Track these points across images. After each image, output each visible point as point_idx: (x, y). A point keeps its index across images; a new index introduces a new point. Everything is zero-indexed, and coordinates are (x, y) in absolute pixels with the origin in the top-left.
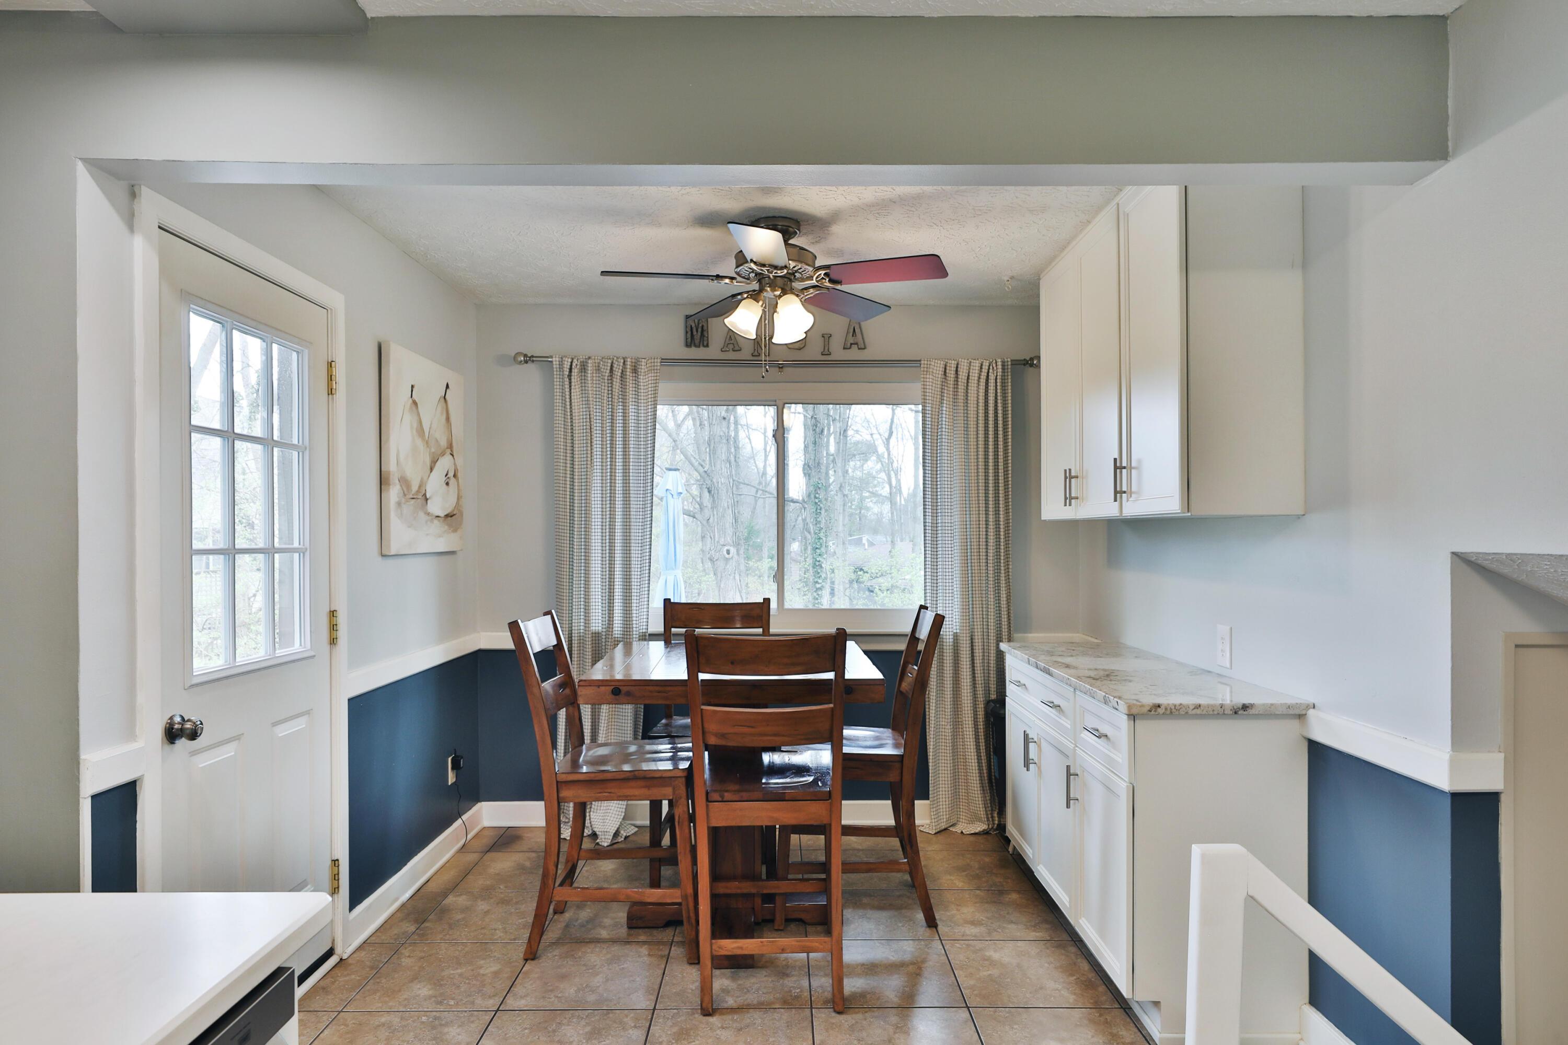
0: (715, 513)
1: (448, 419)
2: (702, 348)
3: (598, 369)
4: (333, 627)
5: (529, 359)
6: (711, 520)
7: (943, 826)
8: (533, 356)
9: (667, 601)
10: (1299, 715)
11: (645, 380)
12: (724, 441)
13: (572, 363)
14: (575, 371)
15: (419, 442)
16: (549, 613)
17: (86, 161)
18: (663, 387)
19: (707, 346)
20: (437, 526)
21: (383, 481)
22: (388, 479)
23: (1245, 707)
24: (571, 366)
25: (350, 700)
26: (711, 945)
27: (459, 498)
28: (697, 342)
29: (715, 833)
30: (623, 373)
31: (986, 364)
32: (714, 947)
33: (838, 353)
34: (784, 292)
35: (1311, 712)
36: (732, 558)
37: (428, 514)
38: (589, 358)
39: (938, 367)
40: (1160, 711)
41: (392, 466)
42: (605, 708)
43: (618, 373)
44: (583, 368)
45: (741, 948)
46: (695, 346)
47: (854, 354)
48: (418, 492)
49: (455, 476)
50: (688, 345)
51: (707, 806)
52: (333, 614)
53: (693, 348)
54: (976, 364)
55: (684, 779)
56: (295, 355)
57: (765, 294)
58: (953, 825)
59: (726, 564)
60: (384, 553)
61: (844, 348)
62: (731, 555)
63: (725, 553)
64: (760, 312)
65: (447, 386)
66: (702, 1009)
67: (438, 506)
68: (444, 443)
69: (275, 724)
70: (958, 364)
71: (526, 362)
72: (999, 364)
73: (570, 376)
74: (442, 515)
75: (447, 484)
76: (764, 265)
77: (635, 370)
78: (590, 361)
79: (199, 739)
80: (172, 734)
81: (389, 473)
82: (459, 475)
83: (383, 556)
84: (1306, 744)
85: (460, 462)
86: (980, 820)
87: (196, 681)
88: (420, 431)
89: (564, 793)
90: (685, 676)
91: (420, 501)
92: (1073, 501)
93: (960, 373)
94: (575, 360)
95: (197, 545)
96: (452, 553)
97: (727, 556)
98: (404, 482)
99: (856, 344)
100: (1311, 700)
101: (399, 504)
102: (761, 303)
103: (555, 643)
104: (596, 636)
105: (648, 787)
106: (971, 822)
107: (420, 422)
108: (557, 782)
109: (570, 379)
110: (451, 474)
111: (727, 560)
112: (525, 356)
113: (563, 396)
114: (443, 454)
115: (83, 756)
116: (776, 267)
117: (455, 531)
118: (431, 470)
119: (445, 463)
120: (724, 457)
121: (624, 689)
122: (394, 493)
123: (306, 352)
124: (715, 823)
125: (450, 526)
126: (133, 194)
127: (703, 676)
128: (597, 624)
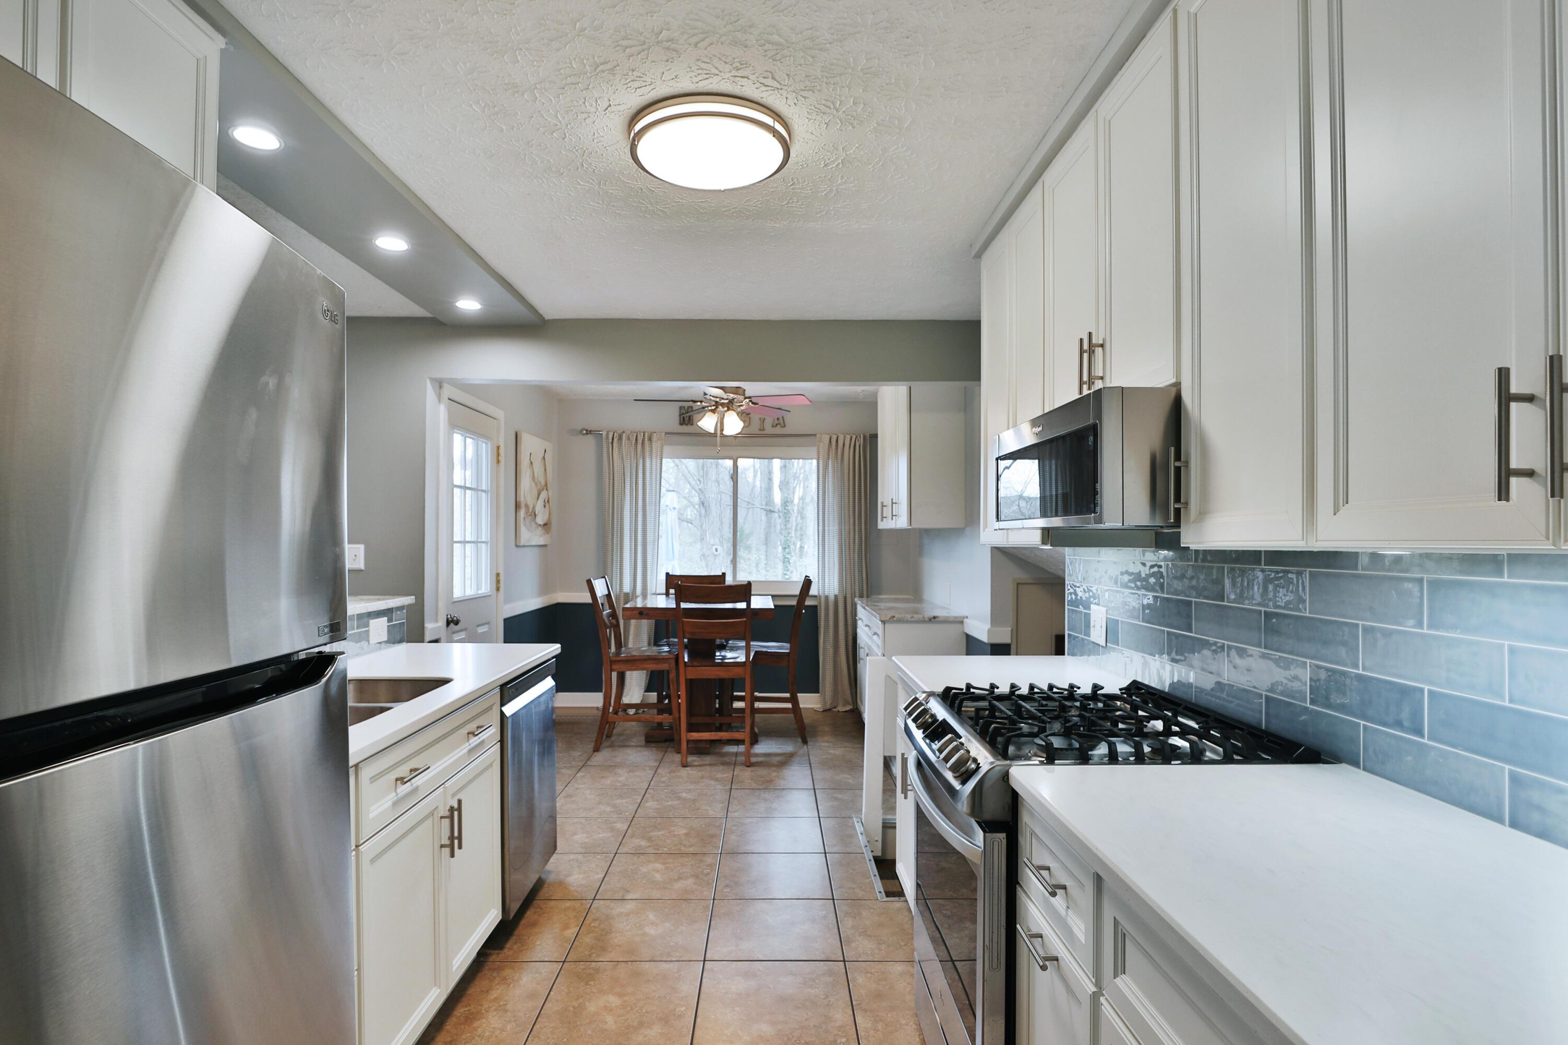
0: (707, 520)
1: (545, 470)
2: (689, 426)
3: (629, 439)
4: (498, 582)
5: (589, 432)
6: (704, 526)
7: (828, 707)
8: (591, 431)
9: (667, 574)
10: (960, 621)
11: (656, 445)
12: (714, 466)
13: (614, 435)
14: (615, 440)
15: (533, 484)
16: (604, 577)
17: (430, 378)
18: (667, 449)
19: (692, 424)
20: (540, 531)
21: (517, 506)
22: (520, 505)
23: (934, 618)
24: (613, 437)
25: (505, 620)
26: (687, 735)
27: (550, 514)
28: (686, 422)
29: (691, 683)
30: (643, 441)
31: (854, 437)
32: (688, 736)
33: (769, 430)
34: (729, 409)
35: (965, 620)
36: (719, 555)
37: (536, 524)
38: (624, 432)
39: (826, 438)
40: (895, 619)
41: (522, 499)
42: (633, 622)
43: (640, 441)
44: (620, 438)
45: (701, 736)
46: (686, 424)
47: (778, 430)
48: (532, 511)
49: (548, 502)
50: (681, 424)
51: (685, 669)
52: (498, 575)
53: (684, 426)
54: (848, 437)
55: (674, 660)
56: (484, 445)
57: (718, 409)
58: (835, 708)
59: (715, 559)
60: (518, 544)
61: (773, 426)
62: (718, 553)
63: (714, 550)
64: (716, 419)
65: (545, 451)
66: (682, 764)
67: (540, 520)
68: (543, 483)
69: (478, 626)
70: (837, 437)
71: (587, 434)
72: (862, 437)
73: (612, 443)
74: (542, 524)
75: (545, 506)
76: (717, 397)
77: (650, 439)
78: (624, 434)
79: (459, 625)
80: (448, 623)
81: (520, 502)
82: (550, 501)
83: (517, 546)
84: (965, 636)
85: (550, 494)
86: (848, 703)
87: (455, 600)
88: (533, 478)
89: (614, 667)
90: (674, 606)
91: (533, 516)
92: (884, 519)
93: (839, 442)
94: (615, 434)
95: (455, 539)
96: (545, 546)
97: (715, 553)
98: (527, 506)
99: (779, 424)
100: (965, 614)
101: (524, 518)
102: (716, 414)
103: (607, 593)
104: (627, 595)
105: (657, 664)
106: (844, 705)
107: (533, 474)
108: (611, 661)
109: (612, 446)
110: (546, 501)
111: (715, 556)
112: (587, 430)
113: (608, 454)
114: (543, 490)
115: (426, 625)
116: (723, 399)
117: (548, 533)
118: (538, 499)
119: (544, 495)
120: (713, 478)
121: (644, 612)
122: (522, 513)
123: (489, 443)
124: (689, 677)
125: (546, 530)
126: (441, 387)
127: (684, 605)
128: (627, 588)
